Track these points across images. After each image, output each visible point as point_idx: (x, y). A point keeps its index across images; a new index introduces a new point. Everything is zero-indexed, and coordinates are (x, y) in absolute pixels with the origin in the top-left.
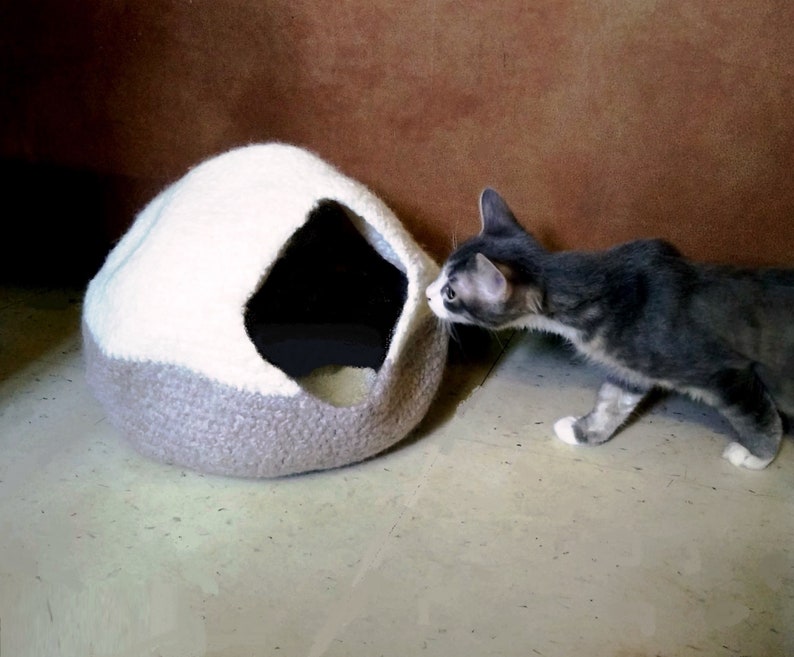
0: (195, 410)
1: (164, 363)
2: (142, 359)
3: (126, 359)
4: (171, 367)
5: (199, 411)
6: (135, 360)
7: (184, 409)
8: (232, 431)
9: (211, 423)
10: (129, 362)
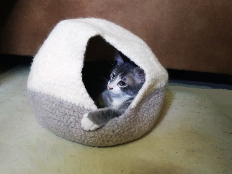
0: (53, 116)
1: (46, 93)
2: (38, 91)
3: (33, 90)
4: (48, 96)
5: (54, 116)
6: (36, 91)
7: (48, 115)
8: (66, 124)
9: (58, 121)
10: (34, 91)
